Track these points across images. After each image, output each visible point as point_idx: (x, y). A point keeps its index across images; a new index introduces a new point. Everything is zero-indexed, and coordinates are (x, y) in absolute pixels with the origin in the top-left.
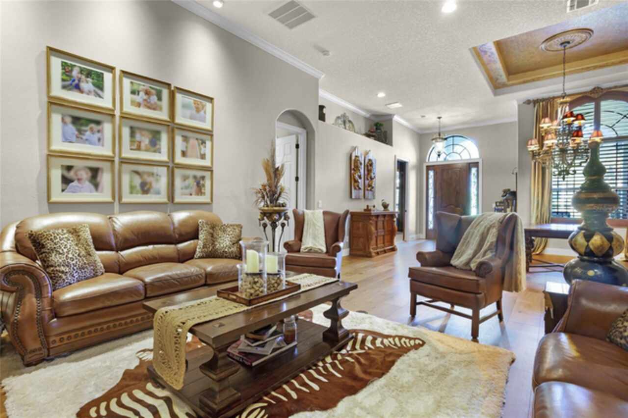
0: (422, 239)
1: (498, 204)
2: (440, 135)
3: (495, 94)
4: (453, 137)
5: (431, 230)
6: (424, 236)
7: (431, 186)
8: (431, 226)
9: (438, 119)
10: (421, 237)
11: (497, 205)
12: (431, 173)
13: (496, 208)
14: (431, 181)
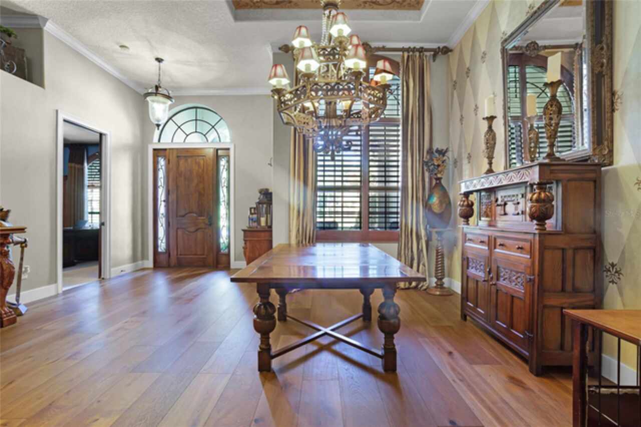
0: (148, 269)
1: (253, 211)
2: (157, 88)
3: (236, 18)
4: (196, 108)
5: (161, 253)
6: (150, 263)
7: (161, 182)
8: (162, 246)
9: (157, 63)
10: (146, 266)
11: (251, 214)
12: (162, 162)
13: (251, 216)
14: (161, 174)
